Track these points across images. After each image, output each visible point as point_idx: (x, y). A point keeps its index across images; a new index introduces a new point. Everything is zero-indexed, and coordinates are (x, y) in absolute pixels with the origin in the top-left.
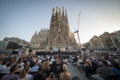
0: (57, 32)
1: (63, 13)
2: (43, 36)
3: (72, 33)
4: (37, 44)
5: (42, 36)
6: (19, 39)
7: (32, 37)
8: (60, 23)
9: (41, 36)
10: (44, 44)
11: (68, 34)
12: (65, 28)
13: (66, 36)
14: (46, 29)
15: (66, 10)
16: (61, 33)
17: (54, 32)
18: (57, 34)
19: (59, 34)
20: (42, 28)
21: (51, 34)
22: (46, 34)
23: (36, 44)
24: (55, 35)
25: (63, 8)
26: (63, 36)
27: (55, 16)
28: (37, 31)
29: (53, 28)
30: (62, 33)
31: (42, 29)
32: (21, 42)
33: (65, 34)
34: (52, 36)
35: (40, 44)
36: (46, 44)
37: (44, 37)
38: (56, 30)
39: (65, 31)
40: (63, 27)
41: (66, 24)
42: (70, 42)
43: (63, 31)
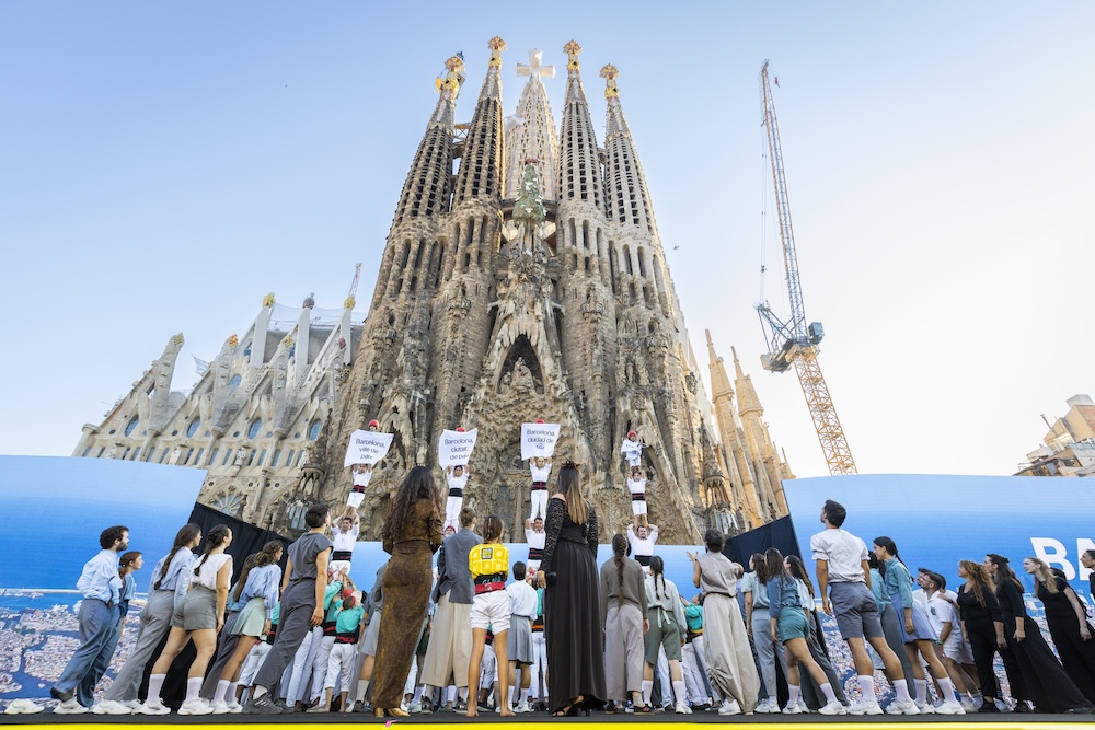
0: (488, 344)
1: (576, 108)
2: (256, 420)
3: (716, 363)
5: (241, 424)
7: (92, 432)
8: (530, 223)
9: (230, 413)
11: (656, 371)
12: (604, 293)
13: (623, 406)
14: (329, 311)
15: (609, 73)
16: (547, 364)
17: (431, 352)
18: (481, 371)
19: (522, 377)
20: (269, 303)
21: (391, 373)
22: (320, 390)
24: (446, 396)
25: (572, 48)
26: (582, 412)
27: (460, 136)
28: (178, 341)
29: (434, 284)
30: (563, 361)
31: (265, 317)
33: (609, 376)
34: (402, 404)
37: (270, 426)
38: (478, 316)
39: (607, 325)
40: (577, 281)
41: (626, 235)
42: (706, 514)
43: (578, 330)
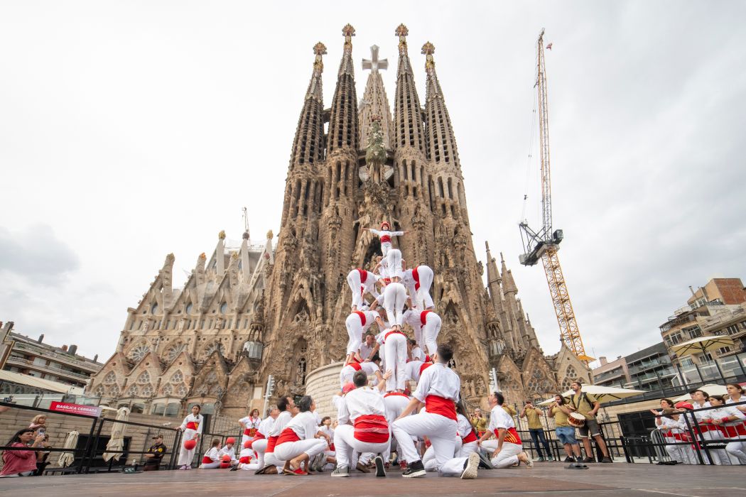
0: (354, 245)
1: (405, 76)
2: (223, 303)
3: (491, 262)
4: (164, 366)
5: (216, 306)
6: (19, 340)
7: (134, 313)
8: (377, 164)
9: (209, 300)
10: (228, 365)
11: (459, 259)
12: (425, 210)
13: (439, 280)
14: (257, 247)
15: (428, 50)
18: (351, 261)
20: (222, 236)
21: (297, 265)
22: (258, 283)
23: (153, 372)
24: (331, 279)
25: (401, 31)
28: (171, 259)
29: (319, 209)
31: (221, 246)
32: (38, 364)
34: (305, 283)
35: (187, 371)
36: (245, 368)
37: (232, 306)
38: (347, 229)
39: (428, 232)
40: (408, 204)
41: (440, 170)
43: (410, 236)
